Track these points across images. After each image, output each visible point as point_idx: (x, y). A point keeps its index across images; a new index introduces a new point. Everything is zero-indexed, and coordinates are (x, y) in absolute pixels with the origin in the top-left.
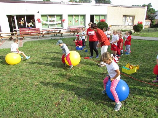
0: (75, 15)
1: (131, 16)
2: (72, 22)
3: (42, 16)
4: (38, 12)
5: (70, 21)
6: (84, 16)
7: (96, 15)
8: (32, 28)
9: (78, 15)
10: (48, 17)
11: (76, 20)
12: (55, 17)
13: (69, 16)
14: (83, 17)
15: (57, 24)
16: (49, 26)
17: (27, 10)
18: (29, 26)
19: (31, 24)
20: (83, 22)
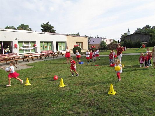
0: (45, 42)
1: (80, 43)
2: (42, 48)
3: (19, 42)
4: (16, 39)
5: (41, 47)
6: (52, 43)
7: (59, 42)
8: (9, 53)
9: (47, 42)
10: (24, 43)
11: (46, 46)
12: (30, 43)
13: (41, 42)
14: (50, 44)
15: (31, 50)
16: (24, 51)
17: (5, 37)
18: (6, 52)
19: (8, 50)
20: (51, 48)
